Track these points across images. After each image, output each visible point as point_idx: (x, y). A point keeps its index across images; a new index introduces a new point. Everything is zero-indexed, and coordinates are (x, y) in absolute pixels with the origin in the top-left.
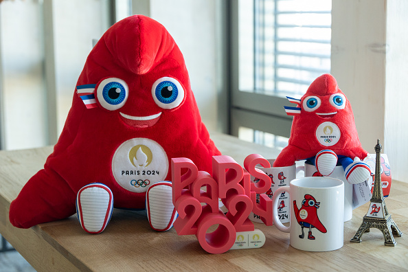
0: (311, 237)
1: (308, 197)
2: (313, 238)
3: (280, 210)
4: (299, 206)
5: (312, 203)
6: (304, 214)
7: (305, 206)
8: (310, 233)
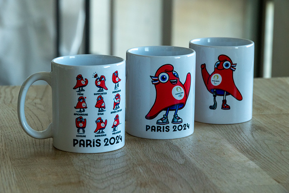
0: (225, 106)
1: (223, 58)
2: (228, 108)
3: (114, 130)
4: (210, 69)
5: (227, 65)
6: (217, 80)
7: (218, 69)
8: (224, 101)
